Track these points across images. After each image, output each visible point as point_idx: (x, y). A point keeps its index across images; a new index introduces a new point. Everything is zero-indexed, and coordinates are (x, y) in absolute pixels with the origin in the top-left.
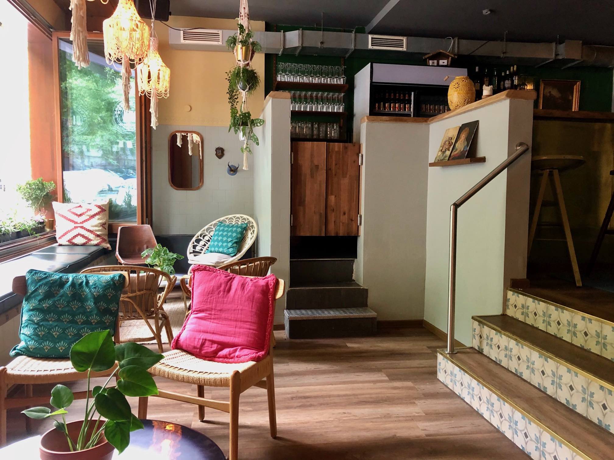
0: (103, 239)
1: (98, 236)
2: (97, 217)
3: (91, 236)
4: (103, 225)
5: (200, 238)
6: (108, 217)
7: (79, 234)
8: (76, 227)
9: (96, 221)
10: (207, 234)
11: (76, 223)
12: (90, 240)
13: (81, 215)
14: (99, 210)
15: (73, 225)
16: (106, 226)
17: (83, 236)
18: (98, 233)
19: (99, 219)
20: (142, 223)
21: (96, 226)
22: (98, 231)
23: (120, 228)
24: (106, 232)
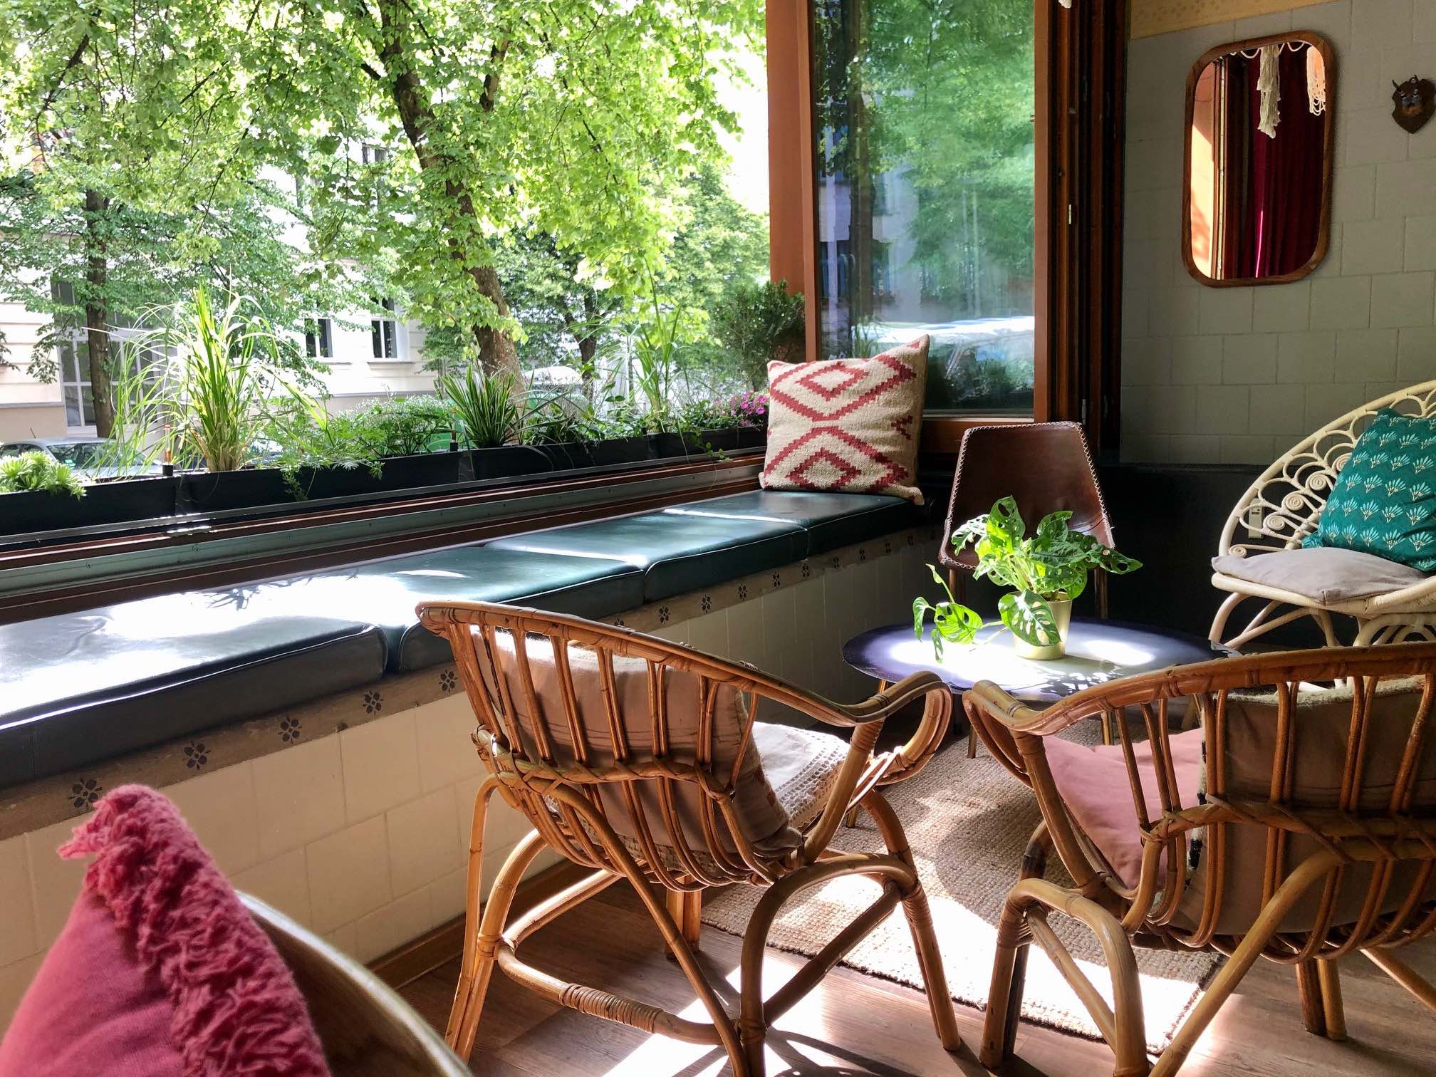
1: (880, 458)
2: (883, 397)
4: (900, 423)
7: (823, 454)
8: (816, 432)
9: (877, 409)
11: (816, 416)
12: (853, 472)
13: (835, 392)
14: (892, 373)
15: (807, 424)
16: (914, 428)
17: (834, 459)
18: (883, 449)
19: (888, 403)
21: (876, 426)
23: (967, 433)
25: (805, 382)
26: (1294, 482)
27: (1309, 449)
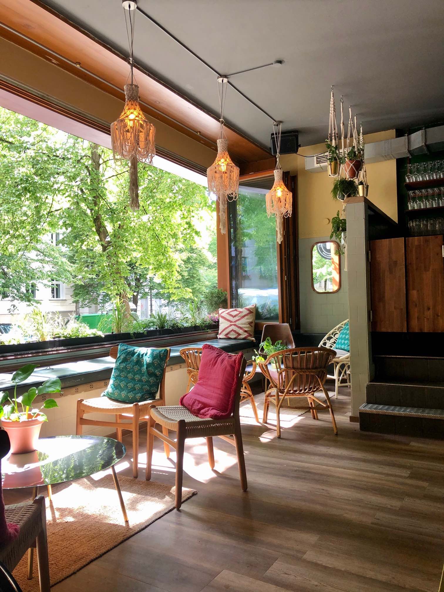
0: (249, 334)
1: (246, 331)
2: (246, 317)
3: (241, 331)
4: (250, 323)
5: (331, 336)
6: (254, 318)
7: (233, 330)
8: (231, 325)
9: (245, 320)
10: (338, 332)
11: (231, 322)
12: (239, 334)
13: (235, 316)
14: (248, 312)
15: (229, 324)
16: (253, 325)
17: (235, 331)
18: (246, 329)
19: (247, 319)
20: (283, 322)
21: (245, 324)
22: (246, 327)
23: (264, 326)
24: (253, 329)
25: (228, 314)
26: (333, 336)
27: (336, 330)
